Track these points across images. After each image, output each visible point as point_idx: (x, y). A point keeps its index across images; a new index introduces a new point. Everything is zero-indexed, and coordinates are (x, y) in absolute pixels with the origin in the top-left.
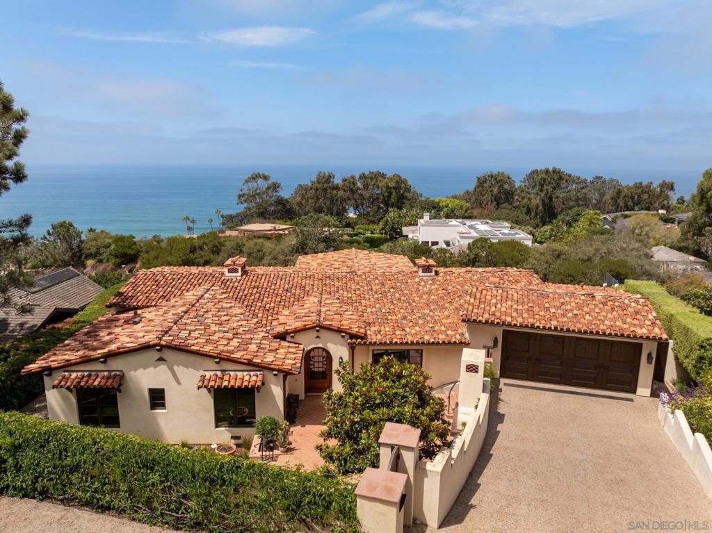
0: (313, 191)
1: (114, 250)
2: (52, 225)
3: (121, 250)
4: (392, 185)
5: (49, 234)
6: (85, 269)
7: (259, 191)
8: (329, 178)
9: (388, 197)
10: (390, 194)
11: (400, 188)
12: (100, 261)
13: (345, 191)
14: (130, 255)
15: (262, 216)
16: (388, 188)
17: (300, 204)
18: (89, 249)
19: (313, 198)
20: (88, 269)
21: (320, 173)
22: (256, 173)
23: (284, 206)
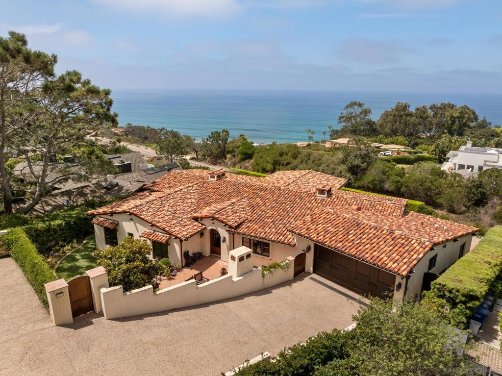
0: (392, 117)
1: (241, 149)
2: (212, 132)
3: (244, 151)
4: (456, 114)
5: (210, 137)
6: (226, 159)
7: (354, 115)
8: (405, 107)
9: (451, 124)
10: (453, 122)
11: (464, 118)
12: (234, 156)
13: (417, 117)
14: (249, 154)
15: (354, 132)
16: (452, 117)
17: (381, 125)
18: (229, 148)
19: (391, 122)
20: (227, 159)
21: (399, 103)
22: (354, 101)
23: (372, 126)
